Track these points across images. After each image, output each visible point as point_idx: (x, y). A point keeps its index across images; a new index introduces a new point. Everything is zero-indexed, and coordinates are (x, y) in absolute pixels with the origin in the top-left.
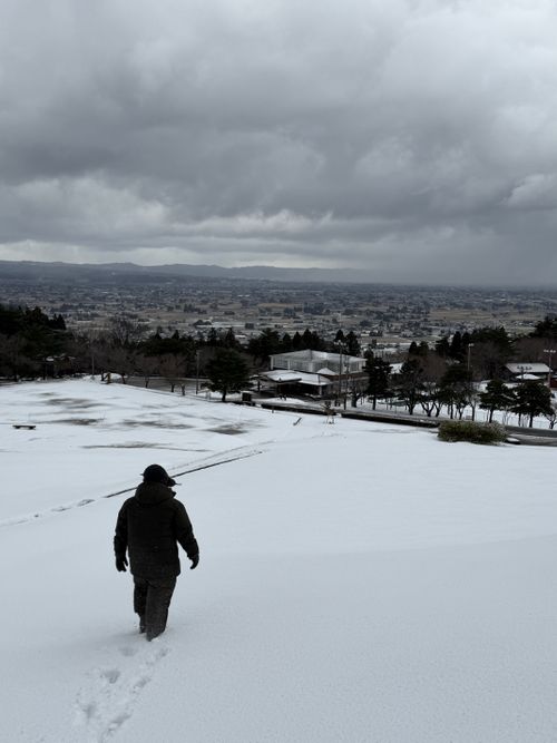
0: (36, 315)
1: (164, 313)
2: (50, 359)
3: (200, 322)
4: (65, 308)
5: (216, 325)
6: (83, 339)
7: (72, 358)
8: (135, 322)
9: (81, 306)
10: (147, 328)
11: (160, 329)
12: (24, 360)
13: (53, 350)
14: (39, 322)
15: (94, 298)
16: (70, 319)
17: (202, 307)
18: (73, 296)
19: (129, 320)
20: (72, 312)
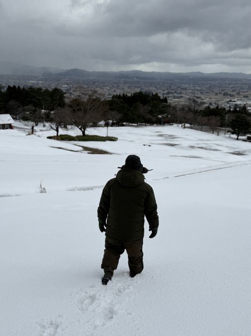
0: (156, 97)
1: (213, 96)
2: (160, 116)
3: (231, 101)
4: (168, 93)
5: (238, 103)
6: (174, 108)
7: (169, 116)
8: (199, 101)
9: (175, 92)
10: (204, 103)
11: (211, 104)
12: (149, 116)
13: (162, 112)
14: (156, 100)
15: (181, 89)
16: (170, 98)
17: (232, 93)
18: (173, 87)
19: (196, 99)
20: (171, 95)
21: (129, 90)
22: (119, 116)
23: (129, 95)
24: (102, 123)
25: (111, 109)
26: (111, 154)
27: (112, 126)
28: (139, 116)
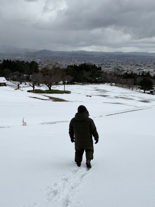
0: (94, 67)
1: (129, 66)
2: (97, 78)
3: (140, 69)
4: (102, 64)
5: (145, 70)
6: (106, 73)
7: (102, 78)
8: (121, 69)
9: (106, 64)
10: (124, 70)
11: (128, 71)
12: (90, 78)
13: (98, 76)
15: (110, 62)
16: (103, 68)
17: (141, 65)
18: (104, 61)
19: (119, 68)
20: (104, 65)
21: (78, 63)
22: (72, 78)
23: (78, 65)
24: (61, 82)
25: (67, 74)
26: (67, 101)
27: (67, 84)
28: (84, 78)
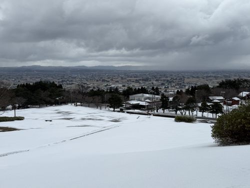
0: (53, 84)
1: (95, 82)
2: (57, 99)
3: (107, 85)
4: (63, 81)
5: (113, 86)
6: (68, 92)
7: (64, 98)
8: (86, 86)
9: (68, 80)
10: (89, 87)
11: (94, 88)
12: (49, 99)
13: (59, 96)
14: (54, 87)
15: (72, 78)
16: (64, 85)
17: (108, 80)
18: (66, 77)
19: (84, 85)
20: (65, 83)
21: (31, 80)
22: (24, 100)
23: (31, 84)
24: (10, 107)
25: (18, 96)
26: (19, 130)
27: (18, 109)
28: (41, 99)
